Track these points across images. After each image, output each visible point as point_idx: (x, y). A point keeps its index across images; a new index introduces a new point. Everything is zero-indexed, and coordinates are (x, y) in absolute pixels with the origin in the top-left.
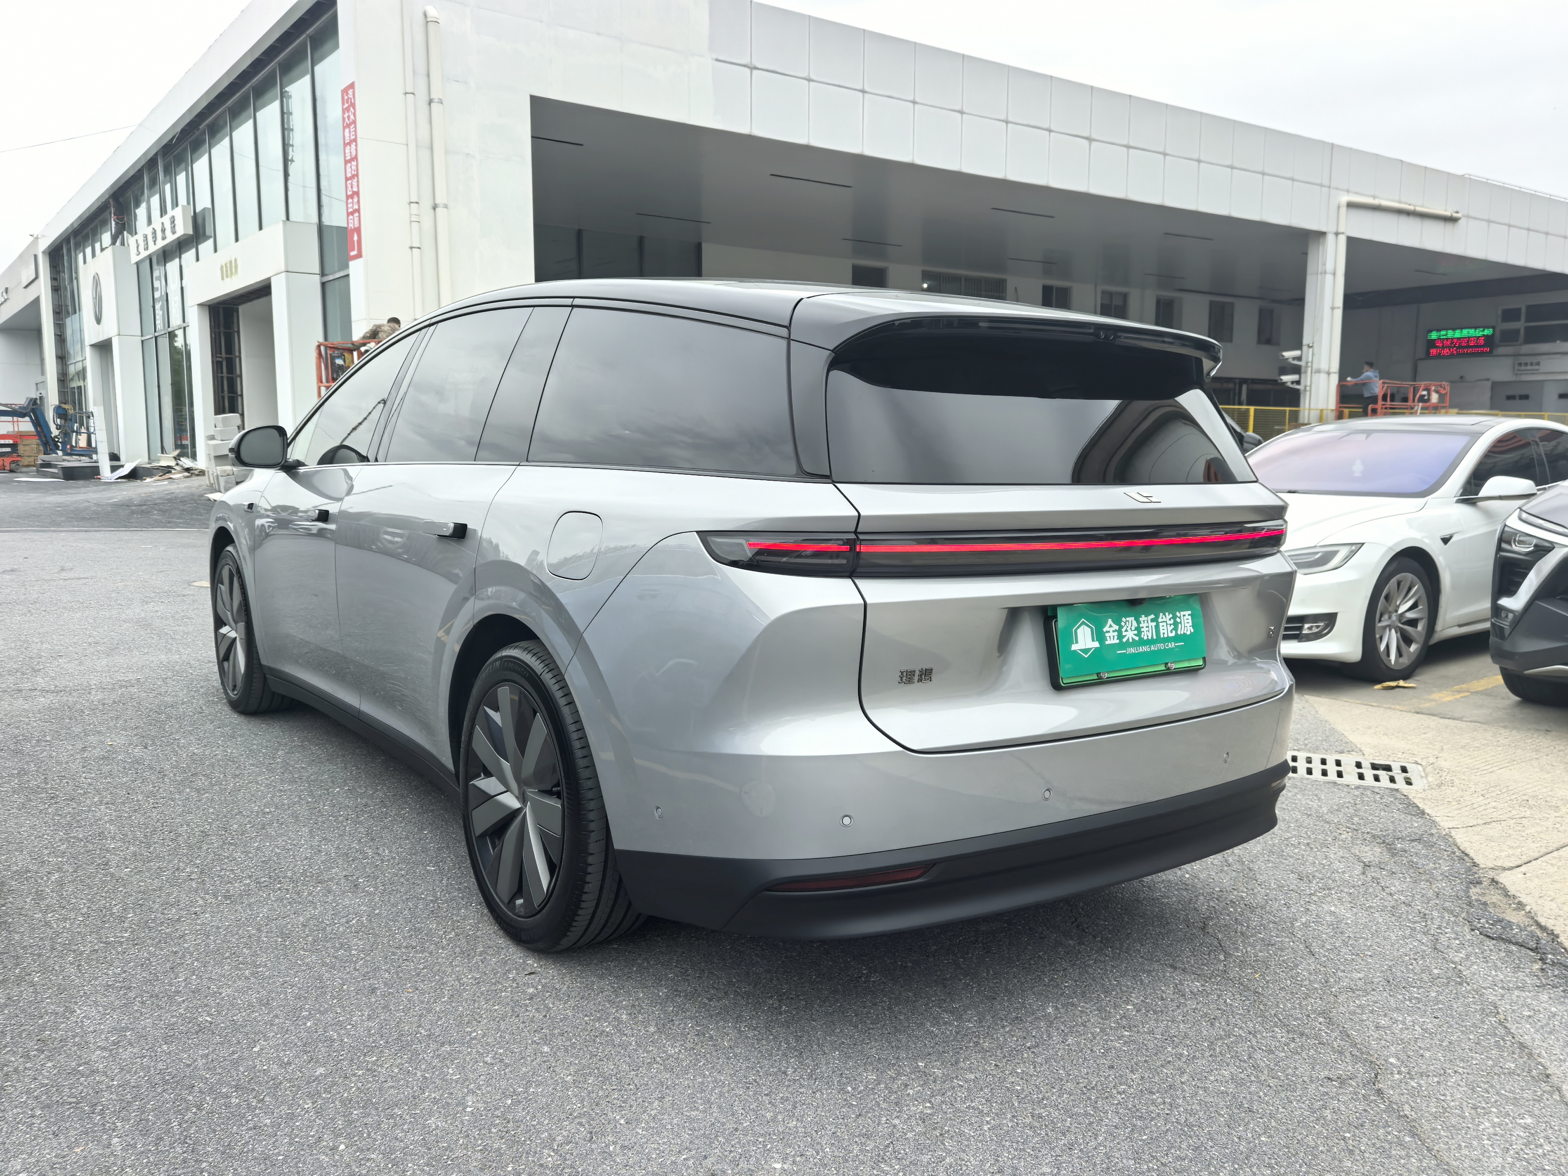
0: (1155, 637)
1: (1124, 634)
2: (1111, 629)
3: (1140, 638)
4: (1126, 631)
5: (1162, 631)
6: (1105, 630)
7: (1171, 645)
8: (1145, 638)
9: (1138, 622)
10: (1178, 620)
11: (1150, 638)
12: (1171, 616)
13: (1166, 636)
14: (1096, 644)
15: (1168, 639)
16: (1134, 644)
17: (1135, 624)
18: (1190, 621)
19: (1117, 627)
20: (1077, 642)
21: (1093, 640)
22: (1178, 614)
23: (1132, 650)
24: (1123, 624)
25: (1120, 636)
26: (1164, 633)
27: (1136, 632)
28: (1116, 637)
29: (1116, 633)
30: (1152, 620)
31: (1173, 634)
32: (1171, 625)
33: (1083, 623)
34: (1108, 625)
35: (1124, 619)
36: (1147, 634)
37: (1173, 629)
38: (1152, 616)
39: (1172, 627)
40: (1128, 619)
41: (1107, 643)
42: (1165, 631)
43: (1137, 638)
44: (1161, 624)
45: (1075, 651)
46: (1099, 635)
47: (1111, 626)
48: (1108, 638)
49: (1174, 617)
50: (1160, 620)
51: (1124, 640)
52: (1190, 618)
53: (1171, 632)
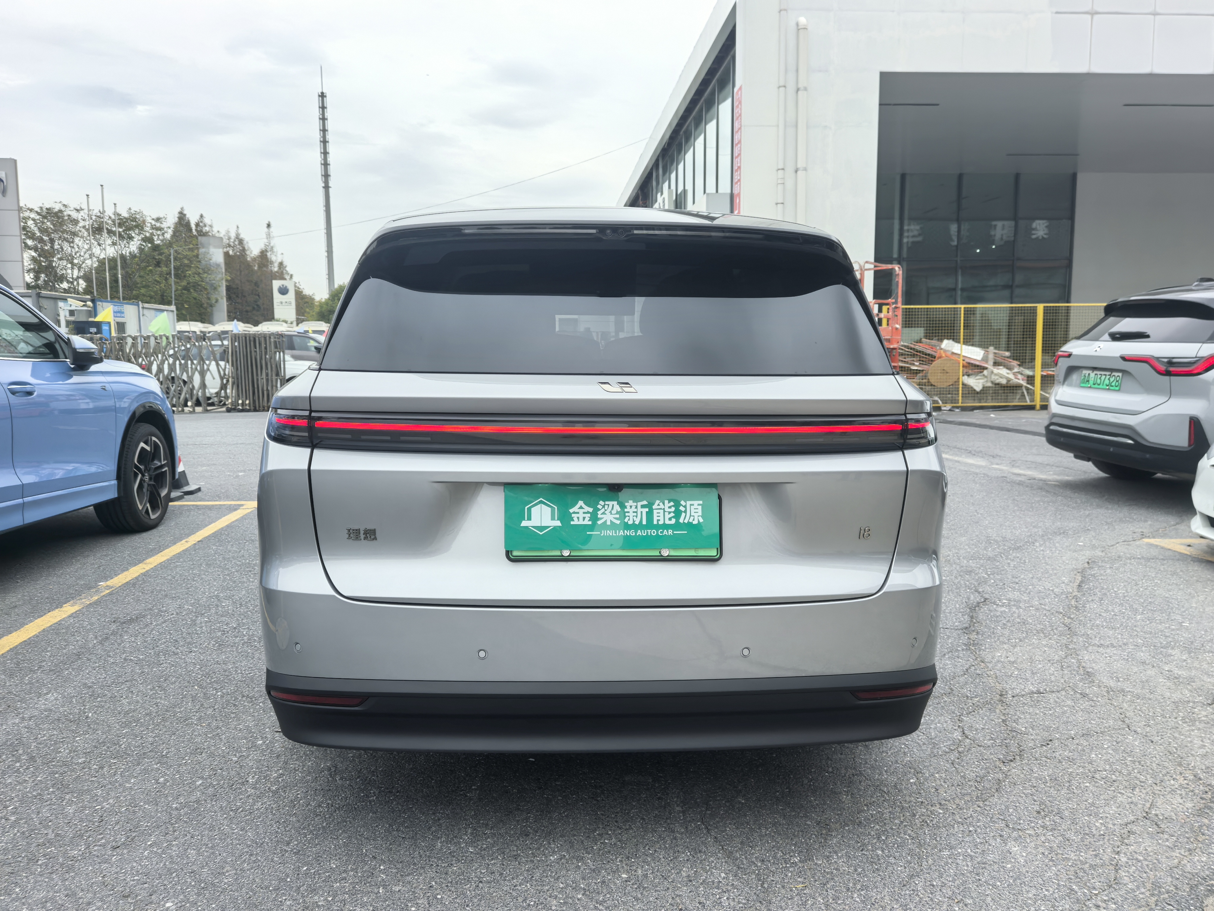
0: (644, 522)
1: (600, 516)
2: (582, 511)
3: (623, 522)
4: (603, 513)
5: (656, 518)
6: (571, 511)
7: (668, 532)
8: (630, 522)
9: (623, 507)
10: (682, 508)
11: (637, 522)
12: (672, 503)
13: (661, 522)
14: (558, 523)
15: (665, 527)
16: (614, 527)
17: (617, 508)
18: (699, 510)
19: (590, 510)
20: (529, 519)
21: (553, 518)
22: (683, 503)
23: (610, 533)
24: (599, 507)
25: (595, 518)
26: (658, 520)
27: (617, 516)
28: (587, 519)
29: (588, 515)
30: (643, 506)
31: (673, 521)
32: (670, 513)
33: (541, 502)
34: (578, 506)
35: (602, 503)
36: (633, 519)
37: (673, 517)
38: (644, 502)
39: (672, 515)
40: (607, 503)
41: (572, 523)
42: (661, 518)
43: (617, 522)
44: (655, 512)
45: (527, 527)
46: (563, 516)
47: (581, 508)
48: (575, 519)
49: (677, 504)
50: (655, 507)
51: (599, 522)
52: (700, 507)
53: (670, 519)
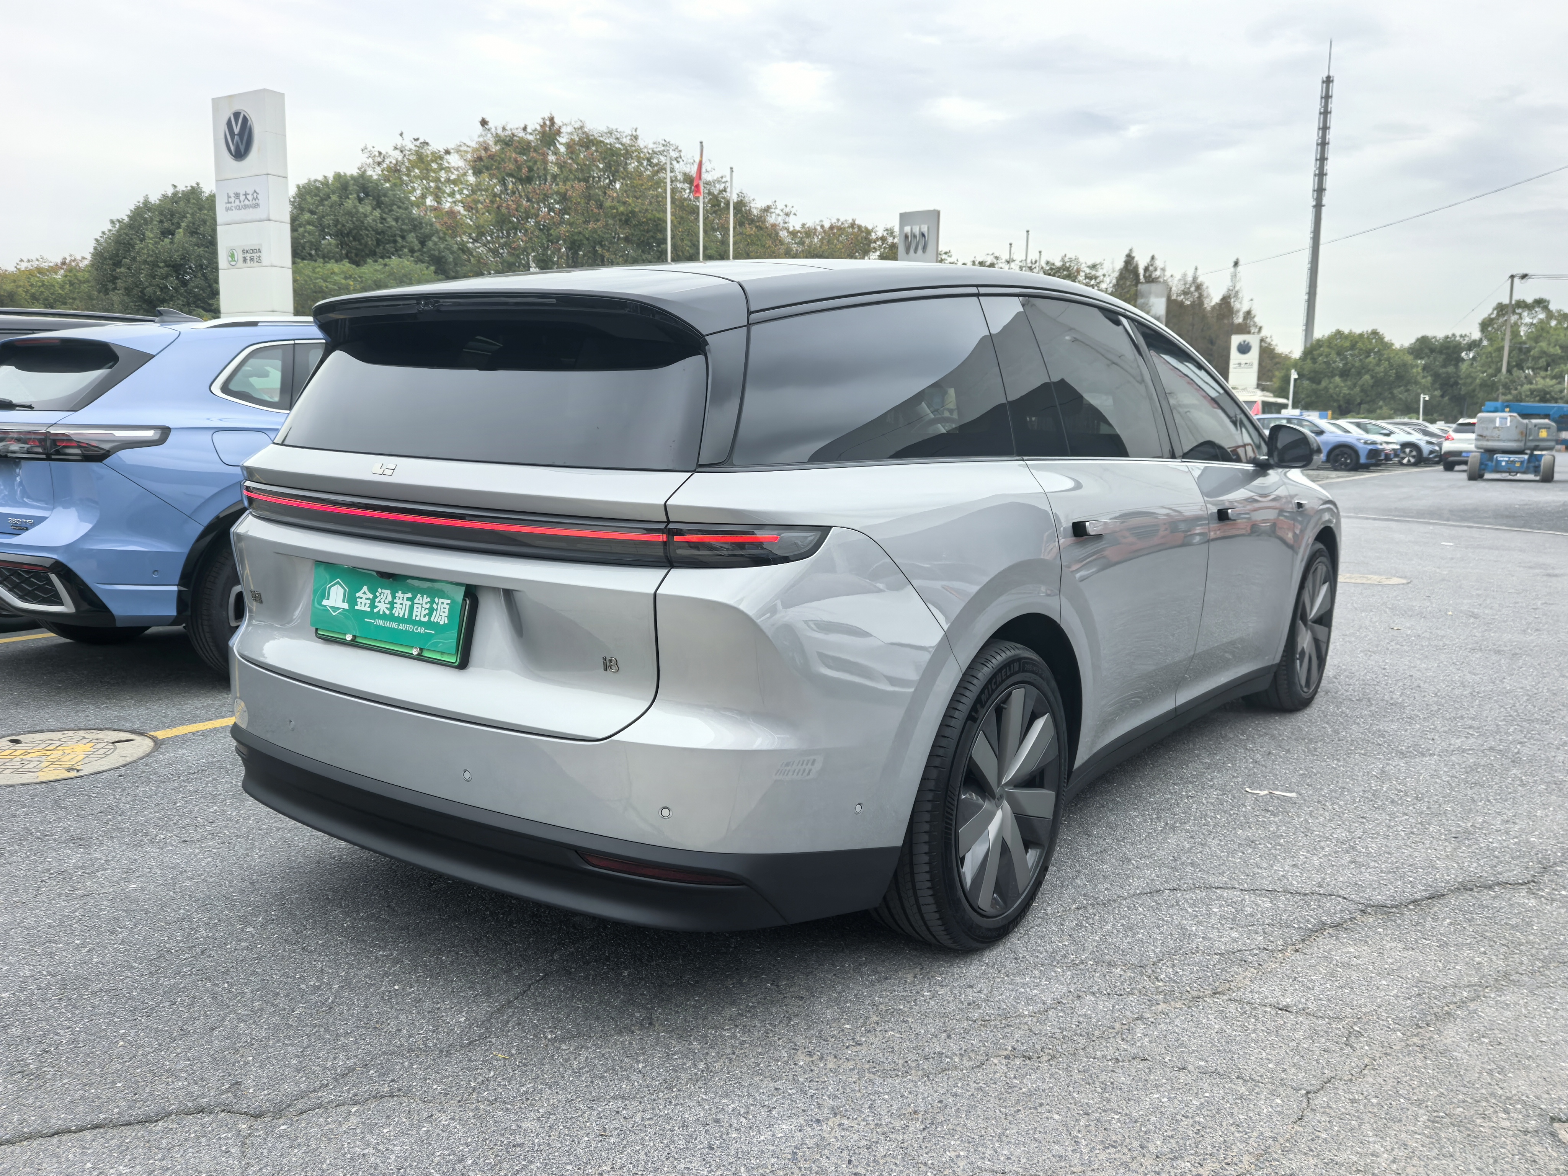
0: (406, 617)
1: (377, 604)
2: (365, 596)
3: (391, 613)
4: (380, 602)
5: (415, 613)
6: (357, 595)
7: (421, 630)
8: (396, 615)
9: (394, 597)
10: (435, 606)
11: (401, 616)
12: (429, 600)
13: (418, 619)
14: (346, 606)
15: (420, 623)
16: (384, 617)
17: (390, 598)
18: (447, 610)
19: (371, 596)
21: (344, 601)
22: (436, 600)
23: (380, 622)
24: (378, 594)
25: (373, 606)
26: (417, 616)
27: (388, 606)
28: (368, 605)
29: (369, 602)
30: (408, 599)
31: (427, 619)
32: (425, 609)
33: (338, 583)
34: (362, 591)
35: (380, 590)
36: (398, 611)
37: (427, 614)
38: (410, 595)
39: (427, 611)
40: (384, 591)
41: (356, 607)
42: (418, 614)
43: (388, 612)
44: (416, 606)
46: (351, 600)
47: (365, 593)
48: (359, 604)
49: (432, 602)
50: (416, 601)
51: (376, 610)
52: (447, 607)
53: (425, 616)
